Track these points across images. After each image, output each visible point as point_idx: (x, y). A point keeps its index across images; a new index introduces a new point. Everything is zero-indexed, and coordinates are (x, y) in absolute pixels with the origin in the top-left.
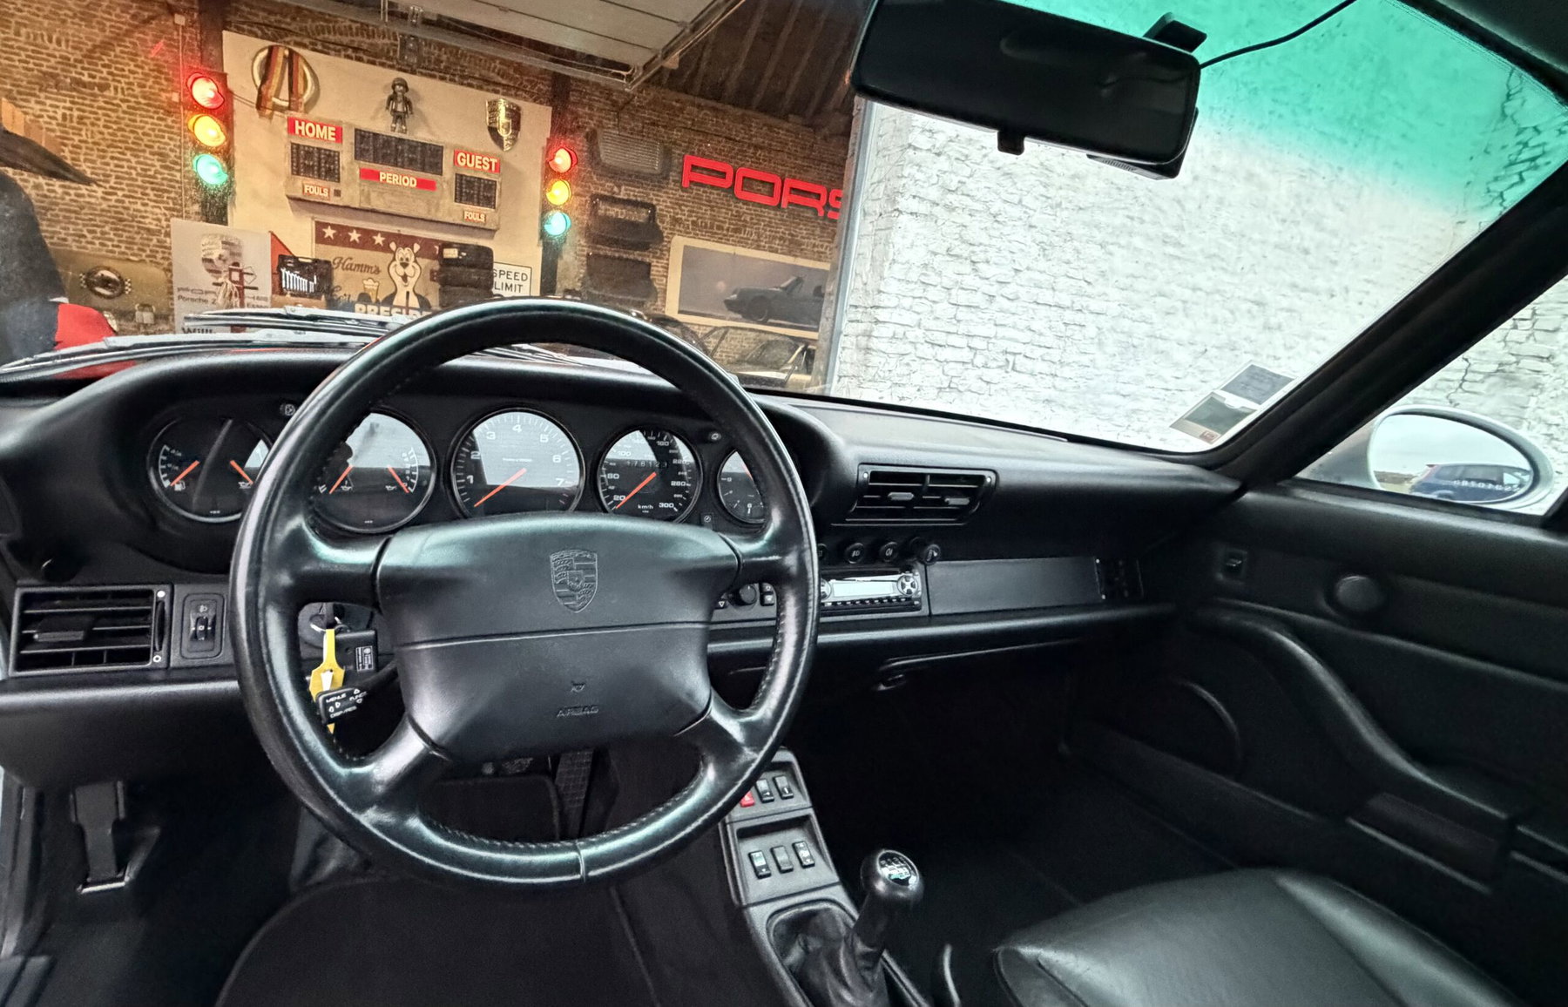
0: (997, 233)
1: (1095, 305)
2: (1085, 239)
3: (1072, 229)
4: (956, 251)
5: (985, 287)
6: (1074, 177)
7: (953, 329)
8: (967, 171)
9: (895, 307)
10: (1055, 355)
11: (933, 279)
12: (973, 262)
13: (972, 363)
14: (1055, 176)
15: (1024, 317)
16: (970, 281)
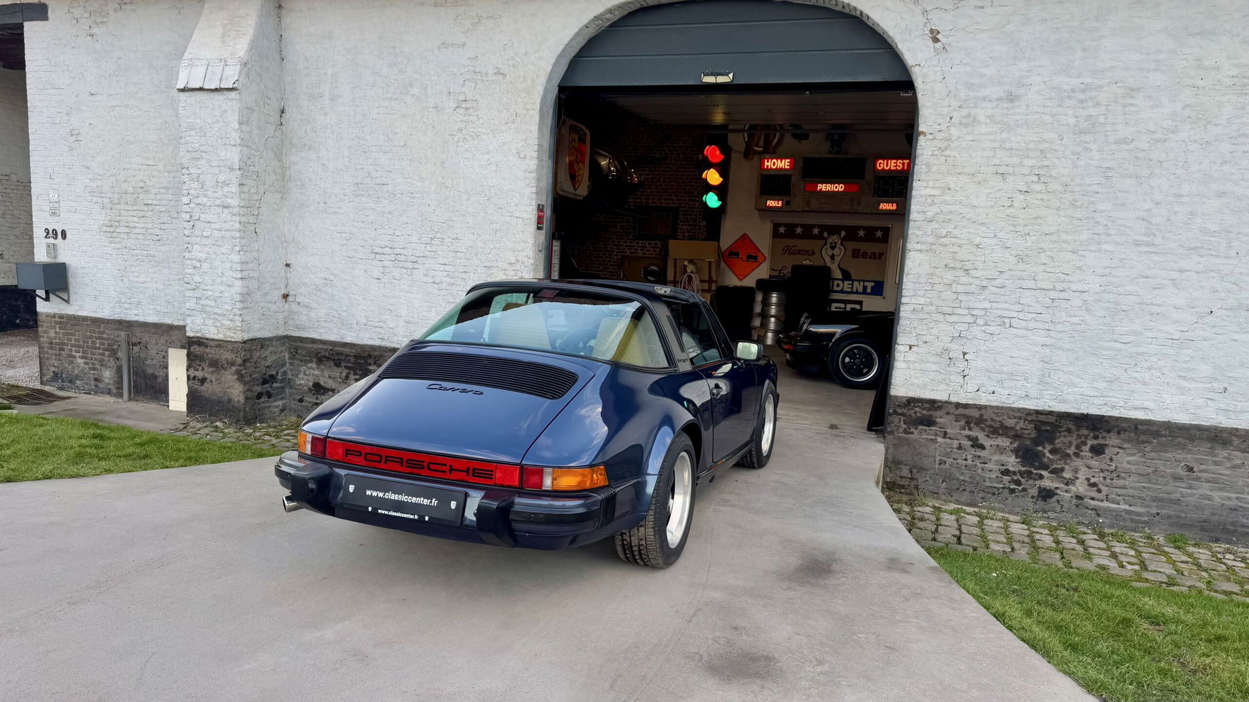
0: (981, 254)
1: (1074, 287)
2: (1056, 250)
3: (1040, 245)
4: (952, 265)
5: (977, 282)
6: (1036, 218)
8: (953, 226)
10: (1047, 317)
11: (937, 280)
12: (967, 270)
13: (975, 322)
14: (1021, 220)
15: (1013, 296)
16: (965, 279)
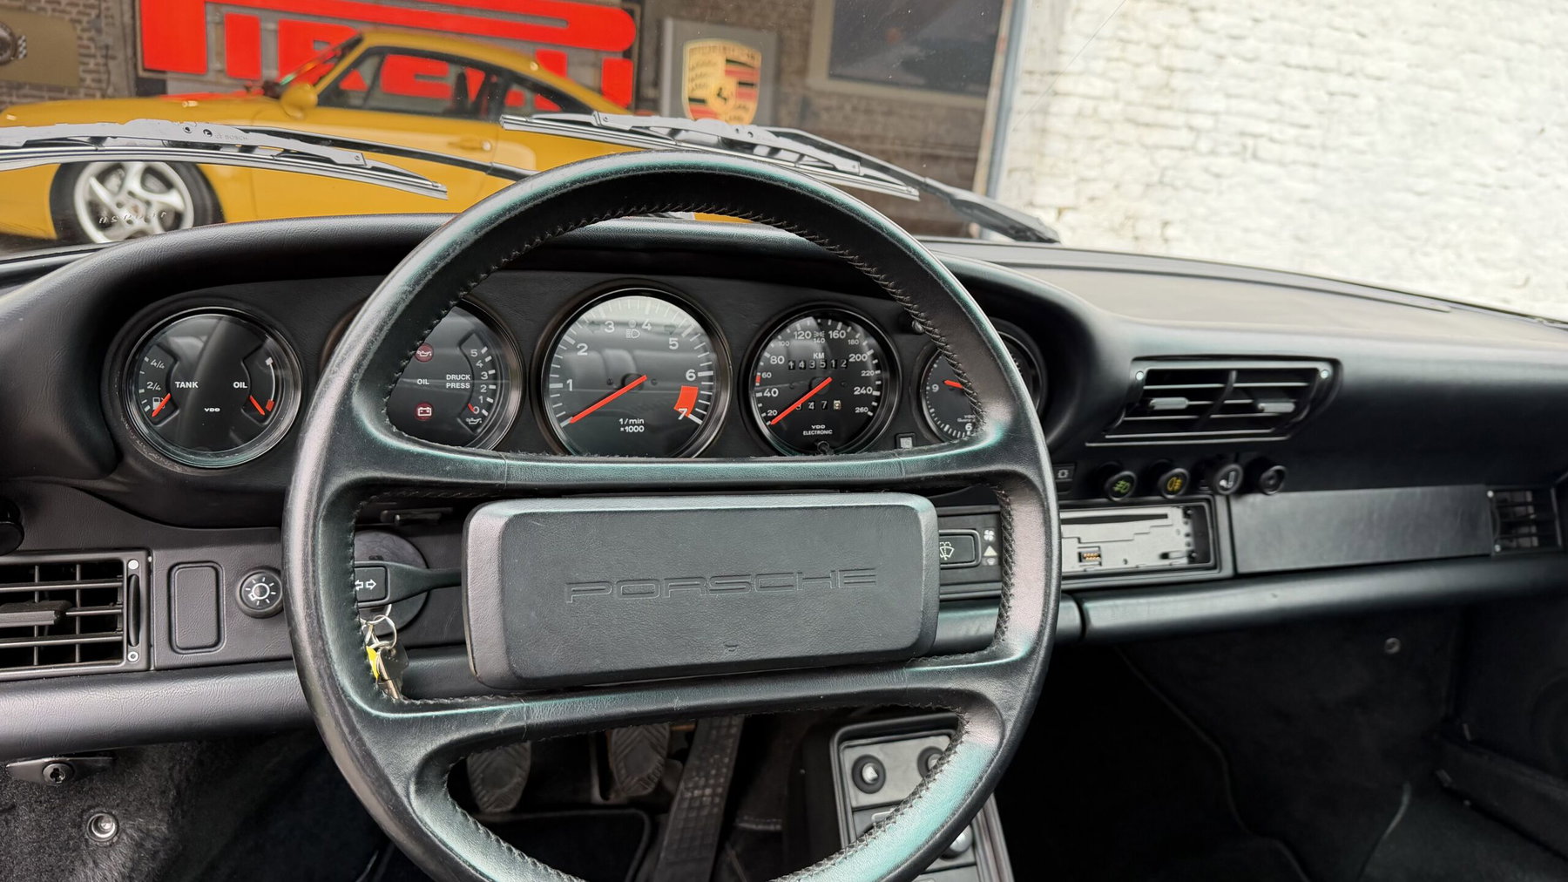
7: (1164, 102)
9: (1081, 73)
